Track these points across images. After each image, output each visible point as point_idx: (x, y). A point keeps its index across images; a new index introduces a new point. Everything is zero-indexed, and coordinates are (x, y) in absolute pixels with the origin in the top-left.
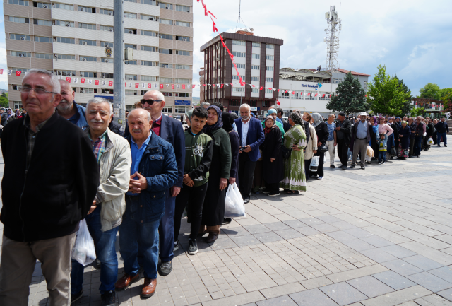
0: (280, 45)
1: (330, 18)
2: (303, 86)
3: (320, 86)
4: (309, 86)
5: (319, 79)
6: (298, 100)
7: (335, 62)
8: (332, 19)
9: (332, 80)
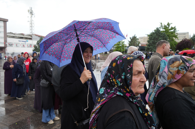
0: (6, 22)
1: (30, 12)
2: (19, 41)
3: (27, 41)
4: (22, 41)
5: (26, 38)
6: (17, 48)
7: (33, 31)
8: (31, 13)
9: (33, 39)
